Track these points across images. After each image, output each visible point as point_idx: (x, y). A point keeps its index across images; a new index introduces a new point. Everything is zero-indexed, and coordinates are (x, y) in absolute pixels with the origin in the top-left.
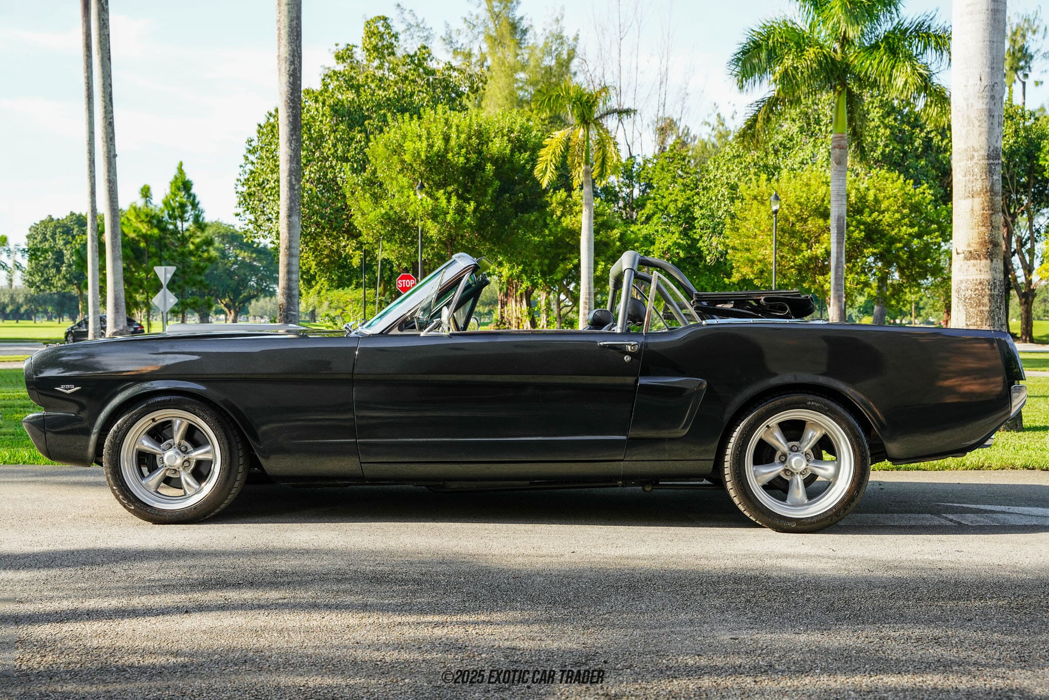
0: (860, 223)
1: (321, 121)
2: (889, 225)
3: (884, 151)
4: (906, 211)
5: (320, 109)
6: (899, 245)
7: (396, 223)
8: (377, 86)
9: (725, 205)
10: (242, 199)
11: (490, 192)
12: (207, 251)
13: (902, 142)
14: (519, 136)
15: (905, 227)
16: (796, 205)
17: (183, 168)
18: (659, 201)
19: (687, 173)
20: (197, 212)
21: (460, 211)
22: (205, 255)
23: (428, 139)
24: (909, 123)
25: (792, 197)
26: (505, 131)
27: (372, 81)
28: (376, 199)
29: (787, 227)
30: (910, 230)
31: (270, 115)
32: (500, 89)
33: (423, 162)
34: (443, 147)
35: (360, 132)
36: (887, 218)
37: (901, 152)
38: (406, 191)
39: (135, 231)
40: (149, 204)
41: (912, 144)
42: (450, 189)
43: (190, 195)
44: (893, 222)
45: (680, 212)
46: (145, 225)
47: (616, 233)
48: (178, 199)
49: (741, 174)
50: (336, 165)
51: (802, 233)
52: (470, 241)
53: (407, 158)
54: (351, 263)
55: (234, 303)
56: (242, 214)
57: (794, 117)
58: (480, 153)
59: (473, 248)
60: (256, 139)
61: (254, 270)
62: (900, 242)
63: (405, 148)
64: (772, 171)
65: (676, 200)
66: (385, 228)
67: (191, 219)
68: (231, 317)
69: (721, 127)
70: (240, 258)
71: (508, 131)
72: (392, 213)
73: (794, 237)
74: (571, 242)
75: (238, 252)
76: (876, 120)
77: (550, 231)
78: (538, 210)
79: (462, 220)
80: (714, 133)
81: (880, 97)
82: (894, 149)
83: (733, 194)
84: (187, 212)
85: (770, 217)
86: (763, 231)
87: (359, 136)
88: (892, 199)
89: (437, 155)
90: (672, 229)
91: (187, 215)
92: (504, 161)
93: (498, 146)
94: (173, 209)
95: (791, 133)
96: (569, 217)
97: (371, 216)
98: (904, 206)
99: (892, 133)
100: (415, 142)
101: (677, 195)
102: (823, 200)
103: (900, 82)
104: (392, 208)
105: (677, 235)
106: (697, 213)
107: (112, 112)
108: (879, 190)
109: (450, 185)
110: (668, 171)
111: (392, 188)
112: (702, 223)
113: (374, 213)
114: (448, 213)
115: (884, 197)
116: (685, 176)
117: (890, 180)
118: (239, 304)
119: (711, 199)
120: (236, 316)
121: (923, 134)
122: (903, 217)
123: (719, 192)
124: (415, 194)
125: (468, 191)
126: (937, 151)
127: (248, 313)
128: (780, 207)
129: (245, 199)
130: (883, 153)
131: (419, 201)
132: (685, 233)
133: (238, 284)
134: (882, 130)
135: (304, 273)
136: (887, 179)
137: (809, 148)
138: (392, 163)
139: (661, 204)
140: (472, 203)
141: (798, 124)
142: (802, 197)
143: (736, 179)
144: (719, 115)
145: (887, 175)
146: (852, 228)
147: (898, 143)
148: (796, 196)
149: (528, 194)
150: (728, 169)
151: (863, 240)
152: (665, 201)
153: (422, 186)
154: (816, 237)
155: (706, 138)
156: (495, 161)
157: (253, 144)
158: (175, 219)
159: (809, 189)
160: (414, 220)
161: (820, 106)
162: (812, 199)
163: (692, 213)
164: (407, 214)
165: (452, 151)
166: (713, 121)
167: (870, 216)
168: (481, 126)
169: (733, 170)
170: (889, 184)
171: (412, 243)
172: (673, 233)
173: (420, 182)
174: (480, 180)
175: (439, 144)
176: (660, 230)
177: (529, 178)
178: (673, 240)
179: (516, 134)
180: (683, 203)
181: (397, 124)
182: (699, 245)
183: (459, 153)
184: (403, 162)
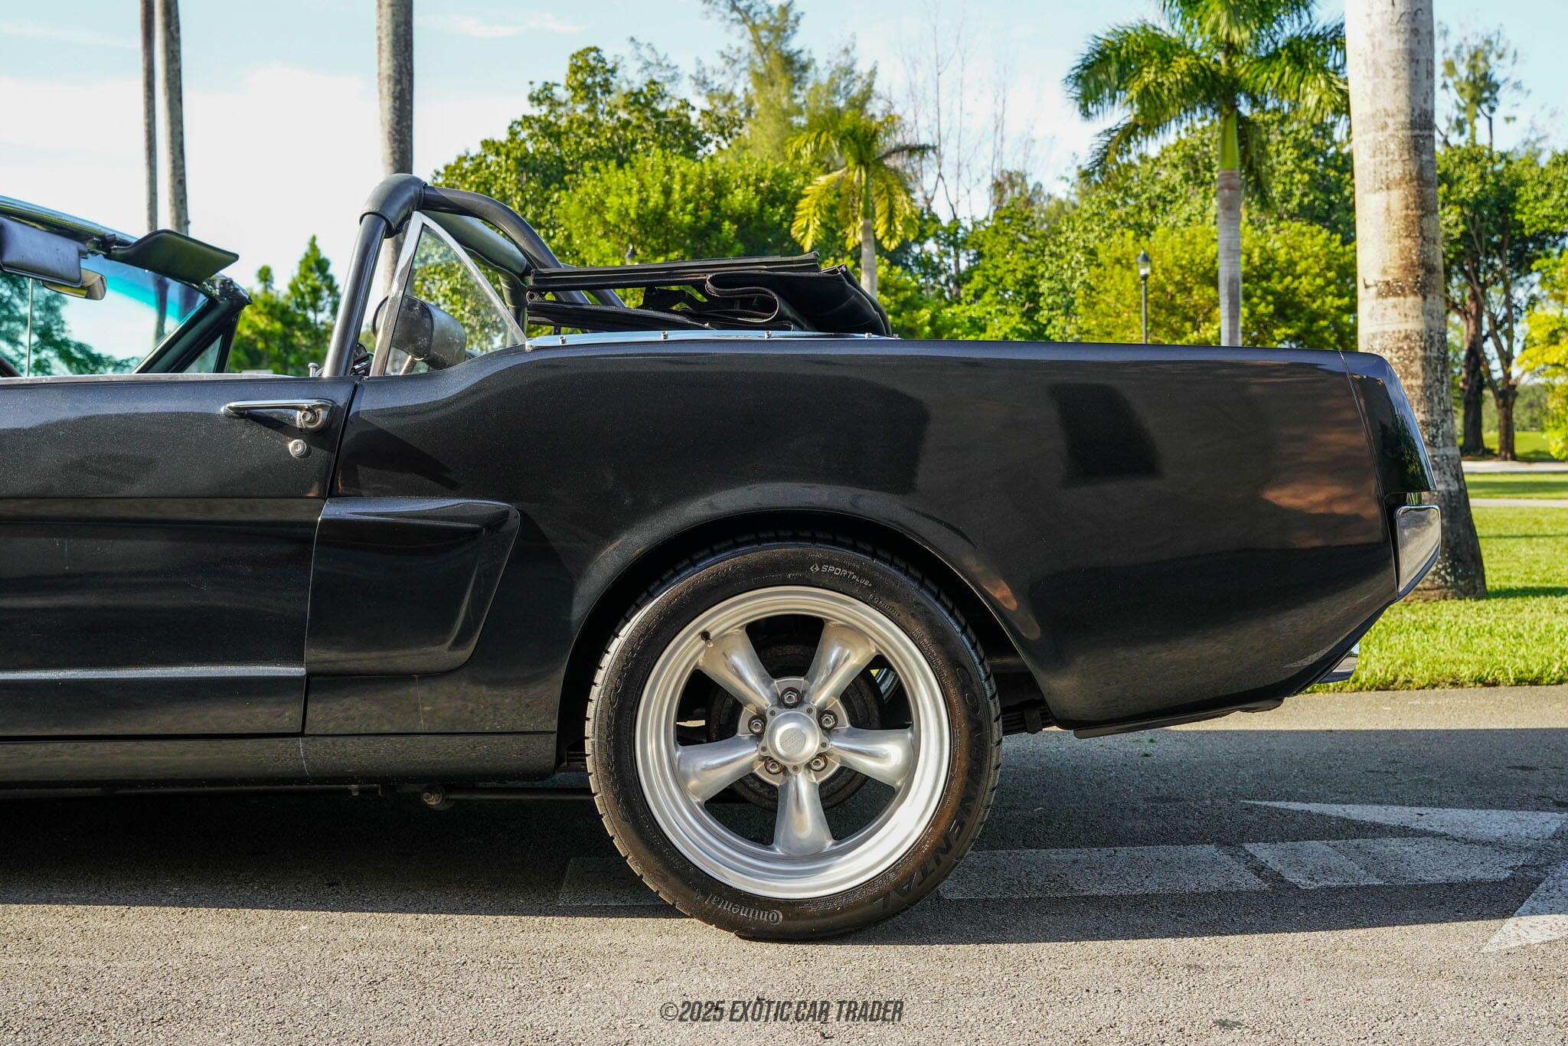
0: (1266, 292)
1: (504, 179)
2: (1309, 295)
3: (1301, 202)
4: (1331, 275)
5: (503, 163)
6: (1323, 323)
8: (585, 132)
9: (1082, 274)
13: (1327, 190)
14: (772, 185)
15: (1330, 298)
16: (1176, 269)
17: (317, 243)
18: (991, 272)
19: (1030, 236)
20: (335, 299)
23: (639, 192)
24: (1335, 168)
25: (1169, 258)
26: (752, 180)
27: (579, 127)
29: (1163, 299)
30: (1338, 302)
31: (438, 173)
32: (768, 137)
33: (633, 221)
34: (661, 201)
35: (559, 190)
36: (1305, 285)
37: (1326, 203)
38: (609, 261)
39: (249, 327)
40: (269, 291)
41: (1341, 193)
43: (325, 277)
44: (1314, 291)
45: (1021, 286)
46: (263, 318)
47: (925, 314)
48: (309, 282)
49: (1103, 234)
51: (1185, 308)
53: (610, 217)
57: (1176, 162)
58: (717, 208)
62: (1324, 318)
63: (608, 205)
64: (1144, 230)
65: (1014, 270)
67: (329, 308)
71: (757, 179)
73: (1173, 314)
76: (1289, 163)
80: (1073, 190)
81: (1293, 135)
82: (1316, 199)
83: (1091, 260)
84: (321, 299)
85: (1138, 286)
86: (1129, 307)
88: (1311, 260)
89: (654, 211)
90: (1011, 309)
91: (321, 303)
92: (749, 219)
93: (739, 198)
94: (302, 296)
95: (1172, 182)
98: (1329, 268)
99: (1312, 180)
100: (621, 197)
101: (1016, 264)
102: (1214, 262)
103: (1311, 101)
105: (1017, 318)
106: (1044, 286)
107: (183, 167)
108: (1293, 248)
109: (673, 251)
110: (1005, 234)
111: (592, 259)
112: (1050, 300)
115: (1301, 257)
116: (1027, 240)
117: (1308, 235)
119: (1062, 268)
122: (1329, 283)
123: (1072, 258)
128: (1153, 271)
130: (1300, 204)
132: (1029, 315)
134: (1298, 176)
136: (1304, 234)
137: (1197, 201)
138: (592, 225)
139: (994, 276)
141: (1181, 170)
142: (1183, 258)
143: (1097, 241)
145: (1304, 229)
146: (1255, 300)
147: (1321, 191)
148: (1175, 257)
150: (1085, 229)
151: (1271, 316)
152: (999, 273)
153: (633, 254)
154: (1205, 314)
155: (1063, 196)
156: (736, 219)
158: (305, 308)
159: (1194, 249)
161: (1211, 148)
162: (1197, 261)
163: (1037, 287)
165: (674, 208)
167: (1281, 282)
168: (716, 174)
169: (1092, 230)
170: (1307, 241)
172: (1012, 315)
173: (631, 247)
174: (715, 243)
175: (655, 198)
176: (993, 311)
177: (785, 240)
178: (1010, 325)
179: (767, 183)
180: (1025, 274)
181: (598, 175)
182: (1047, 333)
183: (683, 210)
184: (605, 223)
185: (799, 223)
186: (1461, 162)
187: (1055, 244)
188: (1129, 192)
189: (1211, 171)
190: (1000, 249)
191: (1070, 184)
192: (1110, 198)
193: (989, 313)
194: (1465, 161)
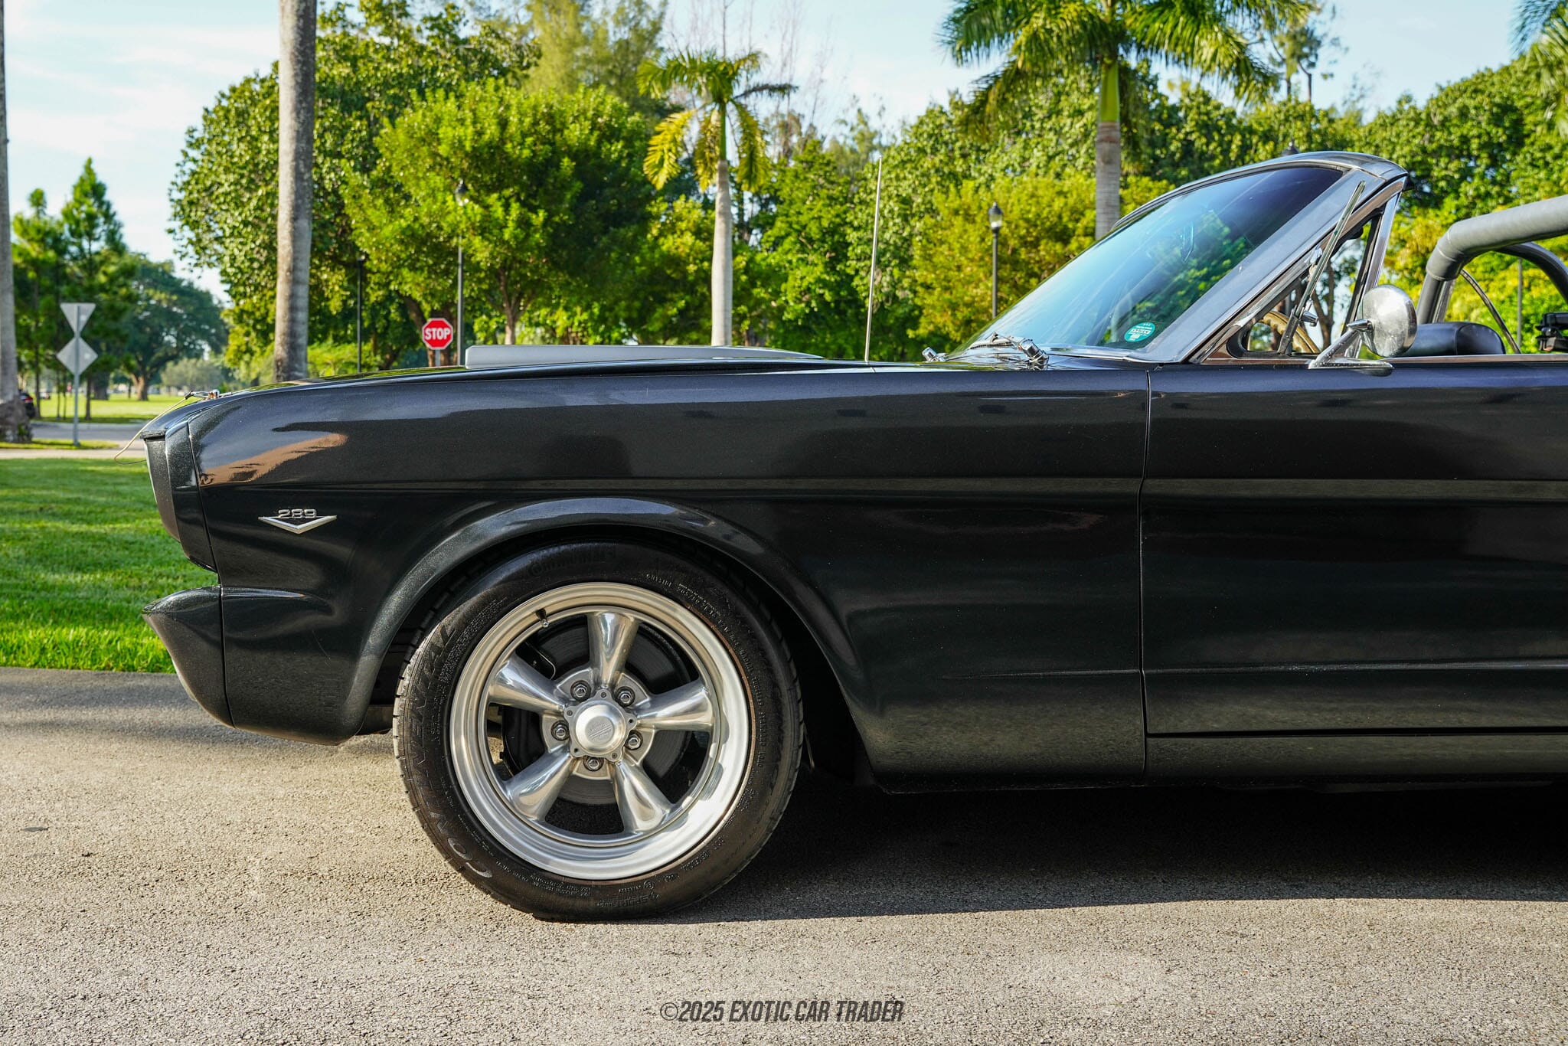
7: (424, 242)
8: (382, 57)
9: (894, 224)
10: (179, 209)
11: (568, 196)
12: (125, 285)
14: (611, 121)
16: (1021, 223)
17: (92, 166)
18: (794, 219)
19: (832, 183)
20: (112, 227)
21: (524, 223)
22: (123, 291)
23: (474, 123)
24: (1160, 120)
26: (590, 114)
28: (391, 205)
29: (1007, 254)
31: (223, 96)
33: (467, 154)
34: (497, 134)
35: (360, 118)
38: (440, 196)
39: (20, 253)
40: (41, 215)
41: (1167, 149)
42: (507, 192)
43: (101, 203)
45: (824, 234)
46: (35, 245)
48: (84, 208)
50: (323, 163)
51: (1029, 263)
52: (535, 270)
53: (443, 150)
54: (327, 307)
55: (144, 368)
56: (177, 231)
58: (552, 143)
59: (539, 280)
60: (200, 128)
61: (172, 319)
63: (440, 136)
65: (820, 218)
66: (407, 249)
67: (103, 237)
68: (137, 389)
69: (862, 127)
70: (153, 302)
71: (594, 114)
72: (417, 226)
73: (1017, 269)
74: (674, 275)
75: (151, 292)
77: (643, 258)
78: (638, 222)
79: (528, 236)
80: (852, 134)
83: (906, 210)
84: (97, 226)
85: (987, 239)
86: (972, 260)
87: (358, 123)
89: (490, 145)
90: (812, 258)
91: (98, 231)
92: (587, 156)
93: (575, 133)
94: (77, 223)
96: (670, 237)
97: (387, 231)
100: (454, 128)
101: (820, 211)
102: (1060, 217)
104: (416, 219)
105: (820, 268)
106: (852, 235)
109: (508, 187)
110: (805, 178)
111: (418, 193)
112: (859, 251)
113: (390, 227)
114: (506, 227)
116: (829, 186)
118: (151, 368)
119: (873, 217)
120: (146, 386)
121: (1181, 136)
123: (885, 206)
124: (454, 199)
125: (534, 196)
126: (1200, 158)
127: (159, 381)
129: (183, 209)
131: (461, 208)
132: (831, 266)
133: (150, 339)
135: (257, 321)
136: (1150, 190)
138: (419, 156)
139: (797, 223)
140: (542, 214)
142: (1029, 212)
143: (910, 190)
144: (859, 111)
148: (1021, 210)
149: (623, 200)
152: (803, 220)
153: (464, 189)
155: (841, 140)
156: (574, 155)
157: (196, 135)
158: (80, 236)
159: (1040, 202)
160: (450, 238)
162: (1044, 215)
163: (845, 236)
164: (440, 228)
165: (511, 141)
166: (852, 117)
168: (551, 107)
169: (905, 178)
171: (447, 273)
172: (816, 265)
173: (461, 182)
174: (552, 181)
175: (491, 131)
176: (794, 260)
177: (623, 181)
178: (814, 275)
179: (605, 118)
180: (831, 222)
181: (424, 103)
182: (854, 284)
183: (522, 144)
184: (435, 155)
185: (653, 159)
186: (1287, 120)
187: (865, 192)
188: (940, 140)
189: (1032, 120)
190: (800, 195)
191: (849, 127)
192: (920, 145)
193: (790, 262)
194: (1291, 119)
